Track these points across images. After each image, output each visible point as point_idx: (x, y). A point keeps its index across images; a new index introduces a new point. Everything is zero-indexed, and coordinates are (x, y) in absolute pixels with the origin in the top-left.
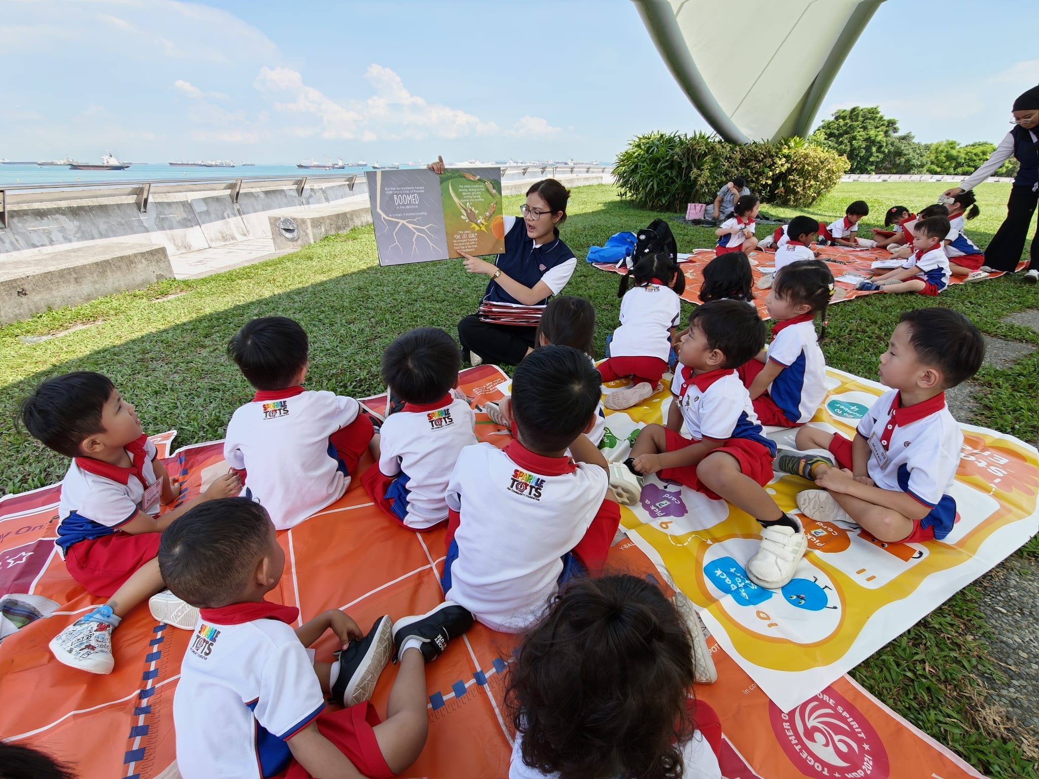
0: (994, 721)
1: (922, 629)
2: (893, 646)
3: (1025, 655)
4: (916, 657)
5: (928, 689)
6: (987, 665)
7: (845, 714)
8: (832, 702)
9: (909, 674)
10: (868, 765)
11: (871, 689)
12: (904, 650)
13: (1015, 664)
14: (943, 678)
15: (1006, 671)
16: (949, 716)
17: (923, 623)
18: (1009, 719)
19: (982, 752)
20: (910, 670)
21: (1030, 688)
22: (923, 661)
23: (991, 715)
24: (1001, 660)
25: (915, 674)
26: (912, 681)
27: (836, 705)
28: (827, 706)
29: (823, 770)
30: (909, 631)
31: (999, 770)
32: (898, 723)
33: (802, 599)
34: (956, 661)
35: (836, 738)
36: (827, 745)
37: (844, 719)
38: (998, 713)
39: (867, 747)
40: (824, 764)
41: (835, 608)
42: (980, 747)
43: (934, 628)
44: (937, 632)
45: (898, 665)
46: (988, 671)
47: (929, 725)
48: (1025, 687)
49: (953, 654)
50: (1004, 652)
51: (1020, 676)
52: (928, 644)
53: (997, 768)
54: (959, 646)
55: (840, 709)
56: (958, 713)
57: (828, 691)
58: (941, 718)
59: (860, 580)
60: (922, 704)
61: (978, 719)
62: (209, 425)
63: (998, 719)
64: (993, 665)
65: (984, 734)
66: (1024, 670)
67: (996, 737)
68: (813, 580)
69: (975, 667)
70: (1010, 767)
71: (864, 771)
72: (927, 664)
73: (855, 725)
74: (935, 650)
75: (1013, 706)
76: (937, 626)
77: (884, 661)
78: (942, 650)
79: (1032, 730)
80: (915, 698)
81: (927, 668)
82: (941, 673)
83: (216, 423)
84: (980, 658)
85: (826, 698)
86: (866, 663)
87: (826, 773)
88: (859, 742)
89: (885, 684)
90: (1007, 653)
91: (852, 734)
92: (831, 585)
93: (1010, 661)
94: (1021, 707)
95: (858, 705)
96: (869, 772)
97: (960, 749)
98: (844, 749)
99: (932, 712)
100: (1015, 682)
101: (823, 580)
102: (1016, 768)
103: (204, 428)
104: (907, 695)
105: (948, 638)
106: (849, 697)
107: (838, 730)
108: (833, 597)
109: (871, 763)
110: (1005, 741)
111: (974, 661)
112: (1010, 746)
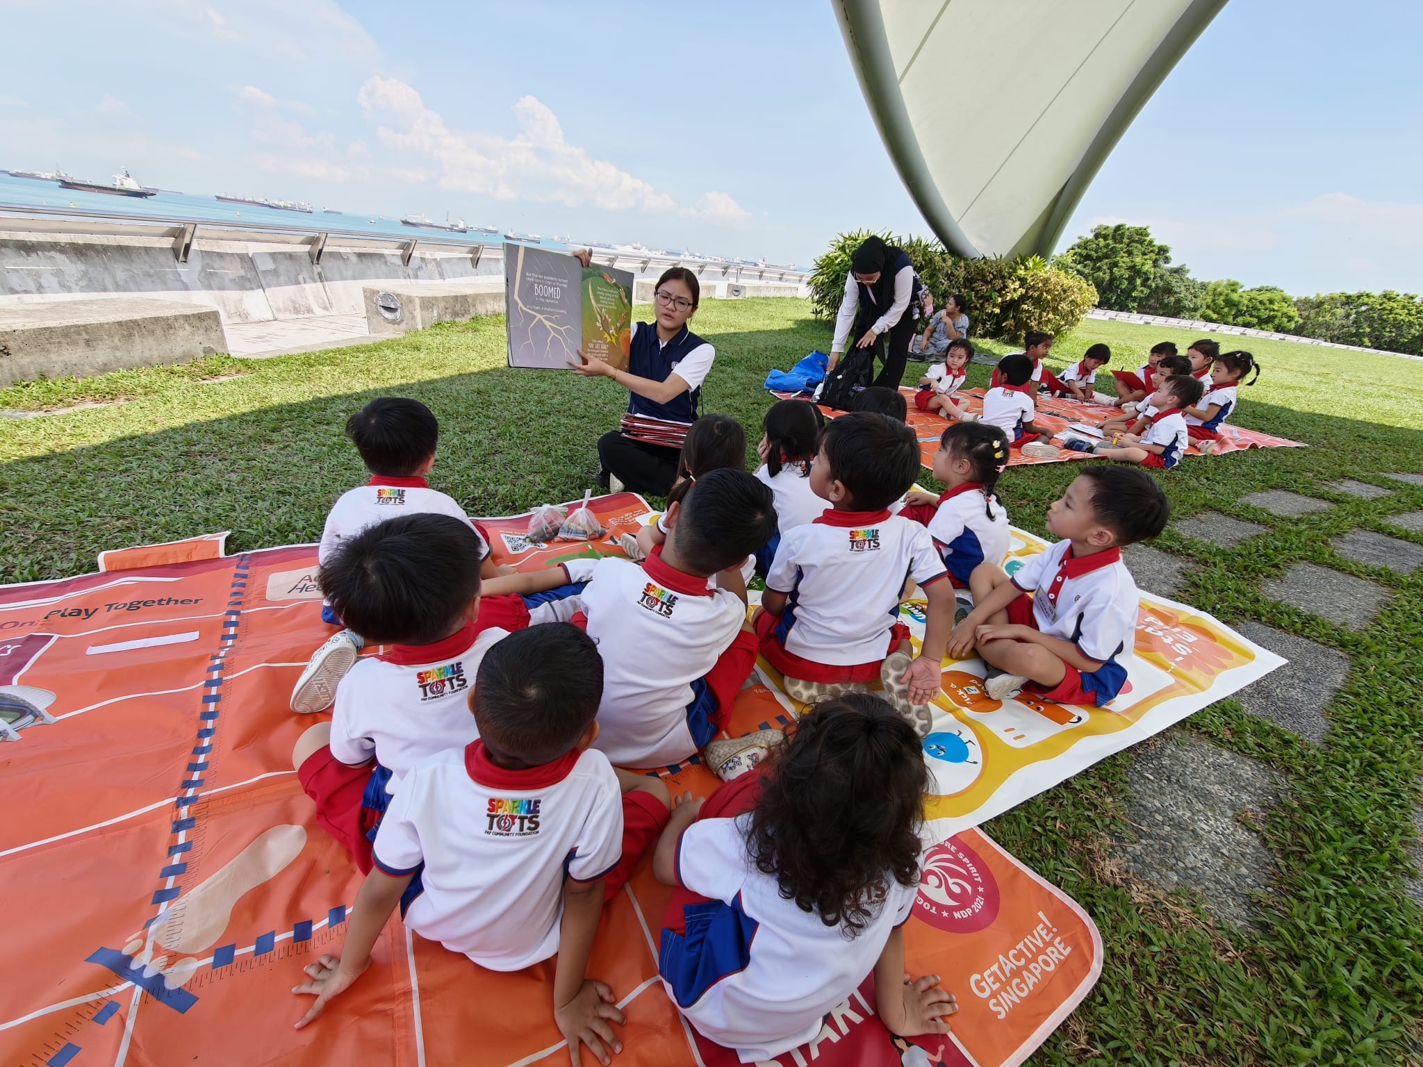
0: (1112, 872)
1: (1062, 790)
2: (1028, 804)
3: (1160, 818)
4: (1048, 814)
5: (1055, 843)
6: (1119, 825)
7: (965, 860)
8: (953, 849)
9: (1038, 829)
10: (978, 904)
11: (996, 840)
12: (1039, 806)
13: (1149, 826)
14: (1071, 834)
15: (1137, 831)
16: (1068, 866)
17: (1066, 784)
18: (1127, 872)
19: (1092, 897)
20: (1039, 825)
21: (1157, 847)
22: (1056, 818)
23: (1109, 867)
24: (1135, 822)
25: (1045, 830)
26: (1041, 835)
27: (957, 852)
28: (947, 851)
29: (931, 908)
30: (1048, 791)
31: (1103, 911)
32: (1017, 868)
33: (942, 750)
34: (1089, 819)
35: (950, 881)
36: (939, 886)
37: (963, 865)
38: (1118, 865)
39: (981, 889)
40: (933, 903)
41: (975, 763)
42: (1090, 892)
43: (1075, 788)
44: (1075, 792)
45: (1029, 821)
46: (1119, 830)
47: (1046, 873)
48: (1151, 846)
49: (1087, 813)
50: (1141, 813)
51: (1150, 836)
52: (1065, 802)
53: (1102, 909)
54: (1096, 807)
55: (961, 855)
56: (1078, 864)
57: (953, 840)
58: (1060, 867)
59: (1008, 739)
60: (1045, 856)
61: (1096, 869)
62: (277, 529)
63: (1115, 870)
64: (1126, 825)
65: (1098, 881)
66: (1156, 831)
67: (1109, 885)
68: (957, 733)
69: (1107, 826)
70: (1116, 911)
71: (973, 909)
72: (1058, 821)
73: (973, 870)
74: (1070, 809)
75: (1135, 861)
76: (1078, 787)
77: (1015, 816)
78: (1078, 809)
79: (1147, 882)
80: (1039, 851)
81: (1058, 825)
82: (1070, 829)
83: (286, 528)
84: (1114, 818)
85: (948, 845)
86: (997, 819)
87: (933, 911)
88: (974, 885)
89: (1013, 837)
90: (1144, 816)
91: (969, 879)
92: (975, 740)
93: (1144, 823)
94: (1144, 862)
95: (981, 853)
96: (977, 911)
97: (1072, 894)
98: (957, 890)
99: (1052, 862)
100: (1143, 841)
101: (967, 735)
102: (1120, 910)
103: (270, 532)
104: (1032, 847)
105: (1087, 799)
106: (972, 845)
107: (954, 874)
108: (975, 752)
109: (982, 903)
110: (1116, 887)
111: (1107, 821)
112: (1119, 892)
